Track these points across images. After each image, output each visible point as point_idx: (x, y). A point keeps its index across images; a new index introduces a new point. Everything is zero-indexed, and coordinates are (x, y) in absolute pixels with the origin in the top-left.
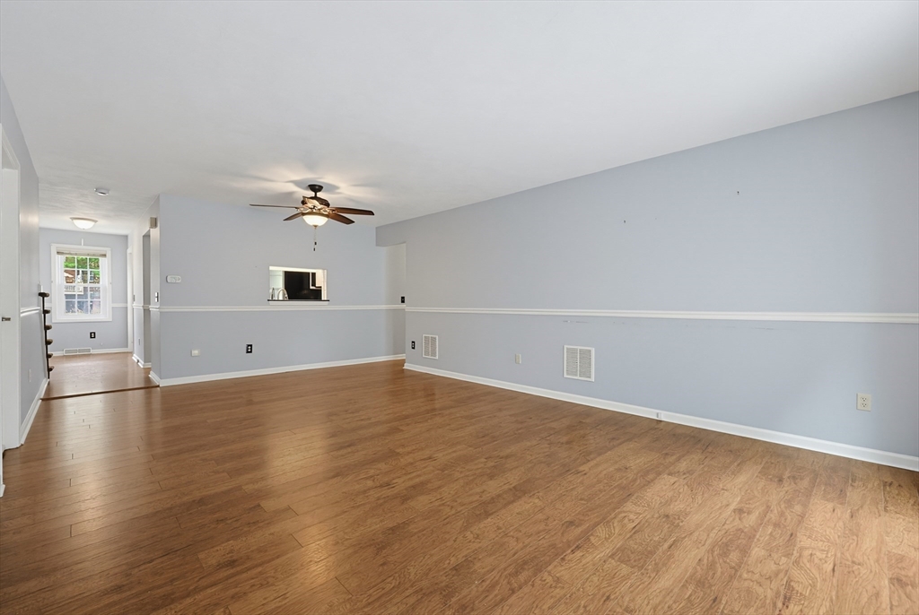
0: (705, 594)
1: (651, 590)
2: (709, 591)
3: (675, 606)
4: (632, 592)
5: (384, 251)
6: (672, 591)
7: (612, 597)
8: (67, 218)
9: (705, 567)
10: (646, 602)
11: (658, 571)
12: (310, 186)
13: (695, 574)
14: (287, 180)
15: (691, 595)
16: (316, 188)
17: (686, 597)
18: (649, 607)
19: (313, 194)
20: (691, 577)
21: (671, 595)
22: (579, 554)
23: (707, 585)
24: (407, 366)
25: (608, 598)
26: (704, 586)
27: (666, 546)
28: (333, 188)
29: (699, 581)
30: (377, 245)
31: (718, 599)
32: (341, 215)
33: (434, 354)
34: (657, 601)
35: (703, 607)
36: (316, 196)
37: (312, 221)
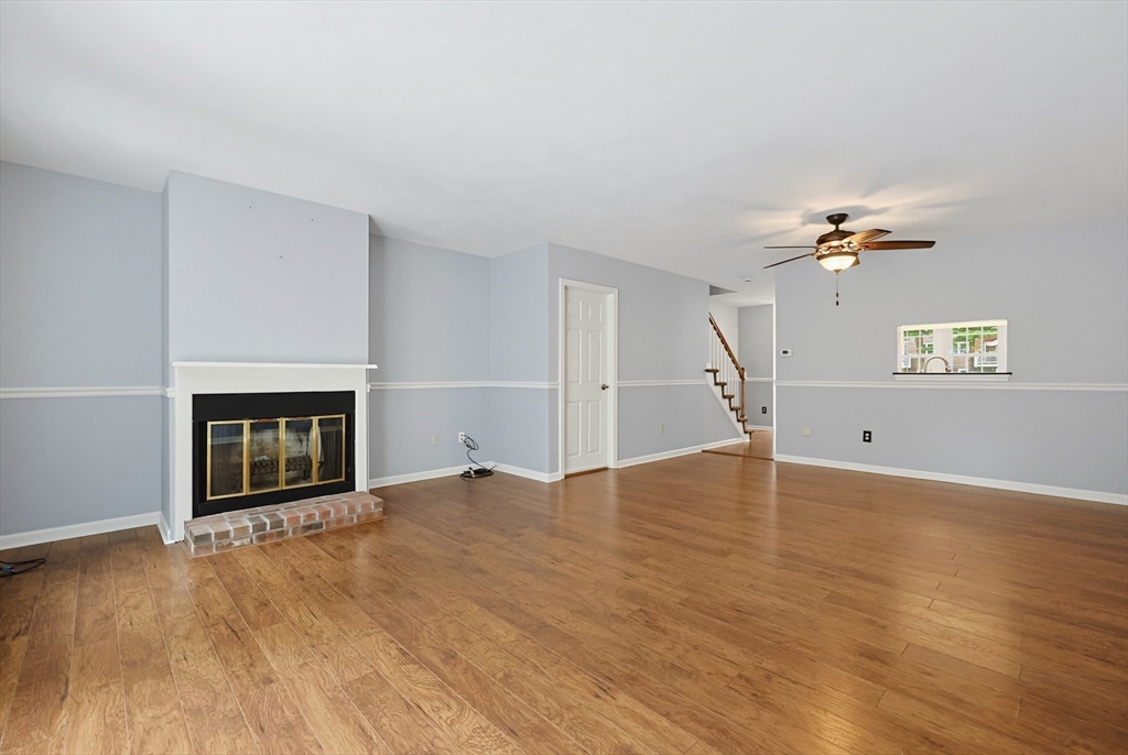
0: (275, 724)
1: (312, 686)
2: (275, 729)
3: (282, 695)
4: (321, 672)
6: (299, 699)
7: (325, 660)
9: (306, 745)
10: (302, 677)
11: (330, 699)
12: (829, 217)
13: (305, 731)
15: (283, 711)
16: (837, 219)
17: (285, 708)
18: (296, 678)
19: (833, 227)
20: (304, 724)
21: (296, 697)
22: (394, 652)
23: (282, 732)
25: (326, 657)
26: (285, 729)
27: (367, 725)
29: (293, 728)
31: (260, 731)
34: (298, 686)
35: (263, 715)
36: (837, 230)
37: (832, 264)
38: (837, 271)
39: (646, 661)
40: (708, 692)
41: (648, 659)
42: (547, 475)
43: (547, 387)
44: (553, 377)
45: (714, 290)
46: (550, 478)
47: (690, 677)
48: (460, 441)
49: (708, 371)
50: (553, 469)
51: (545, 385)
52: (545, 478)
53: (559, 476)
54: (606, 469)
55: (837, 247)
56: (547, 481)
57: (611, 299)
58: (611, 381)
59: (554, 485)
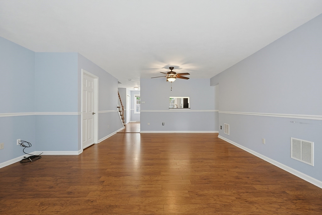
5: (214, 88)
8: (133, 88)
12: (170, 68)
14: (162, 68)
16: (171, 68)
19: (170, 70)
24: (219, 137)
28: (177, 68)
30: (211, 86)
32: (181, 76)
33: (228, 133)
36: (172, 71)
37: (170, 80)
38: (172, 82)
39: (101, 209)
40: (124, 209)
41: (100, 208)
42: (78, 152)
43: (77, 114)
44: (79, 110)
45: (119, 83)
46: (79, 153)
47: (117, 207)
48: (18, 144)
49: (118, 107)
50: (79, 148)
51: (76, 113)
52: (77, 153)
53: (81, 151)
54: (94, 144)
55: (172, 76)
56: (78, 154)
57: (96, 81)
58: (96, 111)
59: (80, 155)
